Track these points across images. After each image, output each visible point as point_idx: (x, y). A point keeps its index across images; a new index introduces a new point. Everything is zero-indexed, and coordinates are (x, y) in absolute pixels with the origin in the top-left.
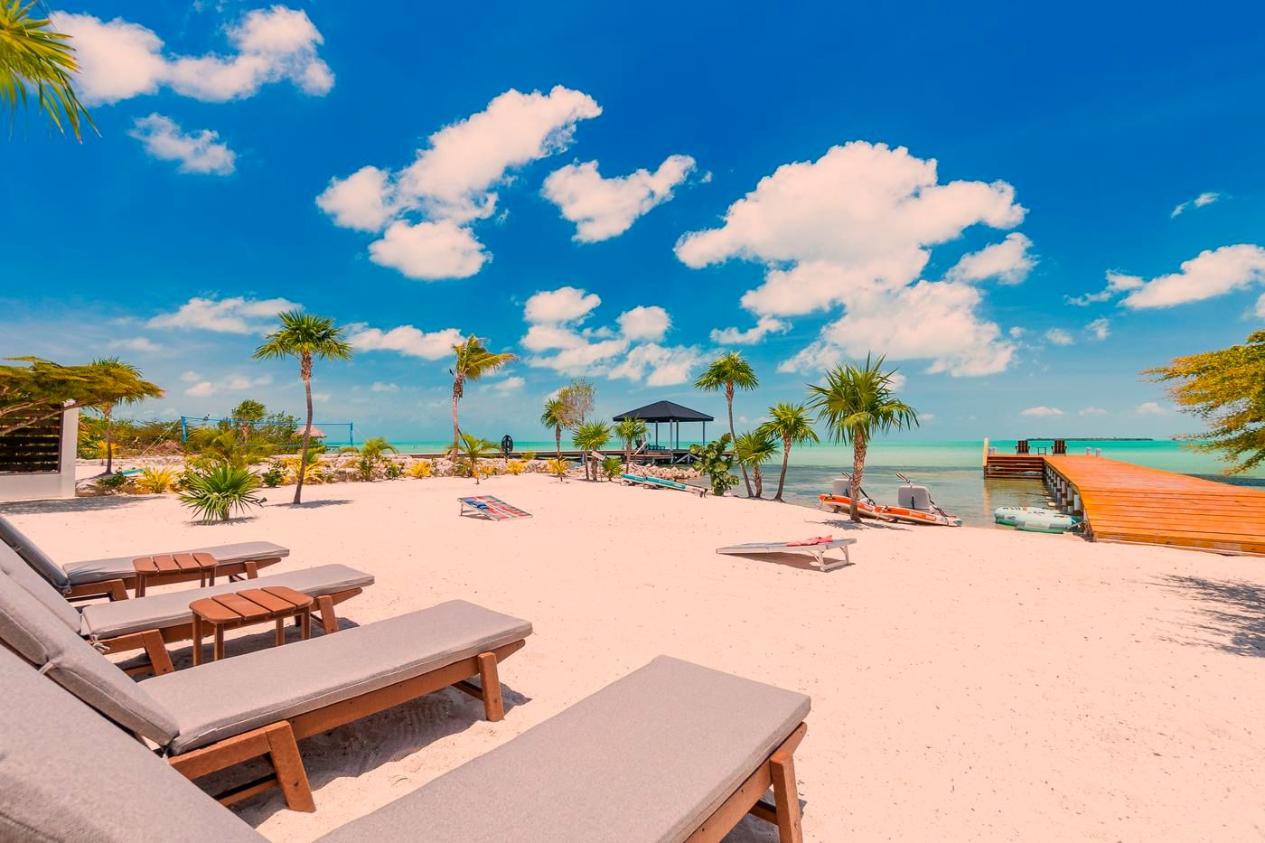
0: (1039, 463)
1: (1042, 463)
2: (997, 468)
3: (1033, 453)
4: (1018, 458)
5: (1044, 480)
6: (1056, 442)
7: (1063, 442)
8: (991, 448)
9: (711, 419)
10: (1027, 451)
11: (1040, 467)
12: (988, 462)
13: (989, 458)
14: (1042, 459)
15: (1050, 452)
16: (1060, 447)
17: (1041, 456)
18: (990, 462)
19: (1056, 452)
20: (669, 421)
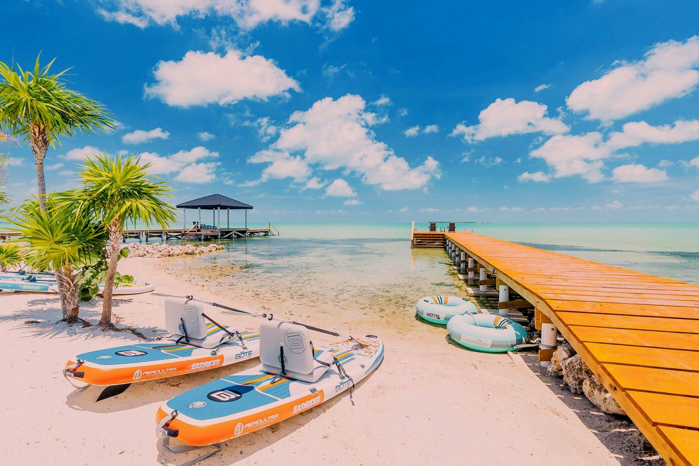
0: (442, 237)
1: (444, 237)
2: (419, 240)
3: (438, 231)
4: (431, 235)
5: (445, 248)
6: (450, 224)
7: (454, 224)
8: (416, 228)
9: (251, 208)
10: (435, 230)
11: (442, 240)
12: (414, 237)
13: (414, 234)
14: (443, 235)
15: (447, 230)
16: (452, 228)
17: (442, 233)
18: (415, 237)
19: (450, 230)
20: (227, 209)
